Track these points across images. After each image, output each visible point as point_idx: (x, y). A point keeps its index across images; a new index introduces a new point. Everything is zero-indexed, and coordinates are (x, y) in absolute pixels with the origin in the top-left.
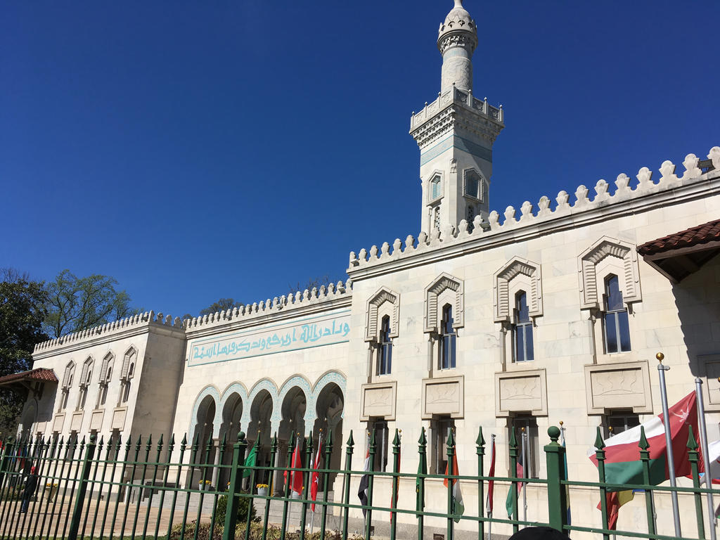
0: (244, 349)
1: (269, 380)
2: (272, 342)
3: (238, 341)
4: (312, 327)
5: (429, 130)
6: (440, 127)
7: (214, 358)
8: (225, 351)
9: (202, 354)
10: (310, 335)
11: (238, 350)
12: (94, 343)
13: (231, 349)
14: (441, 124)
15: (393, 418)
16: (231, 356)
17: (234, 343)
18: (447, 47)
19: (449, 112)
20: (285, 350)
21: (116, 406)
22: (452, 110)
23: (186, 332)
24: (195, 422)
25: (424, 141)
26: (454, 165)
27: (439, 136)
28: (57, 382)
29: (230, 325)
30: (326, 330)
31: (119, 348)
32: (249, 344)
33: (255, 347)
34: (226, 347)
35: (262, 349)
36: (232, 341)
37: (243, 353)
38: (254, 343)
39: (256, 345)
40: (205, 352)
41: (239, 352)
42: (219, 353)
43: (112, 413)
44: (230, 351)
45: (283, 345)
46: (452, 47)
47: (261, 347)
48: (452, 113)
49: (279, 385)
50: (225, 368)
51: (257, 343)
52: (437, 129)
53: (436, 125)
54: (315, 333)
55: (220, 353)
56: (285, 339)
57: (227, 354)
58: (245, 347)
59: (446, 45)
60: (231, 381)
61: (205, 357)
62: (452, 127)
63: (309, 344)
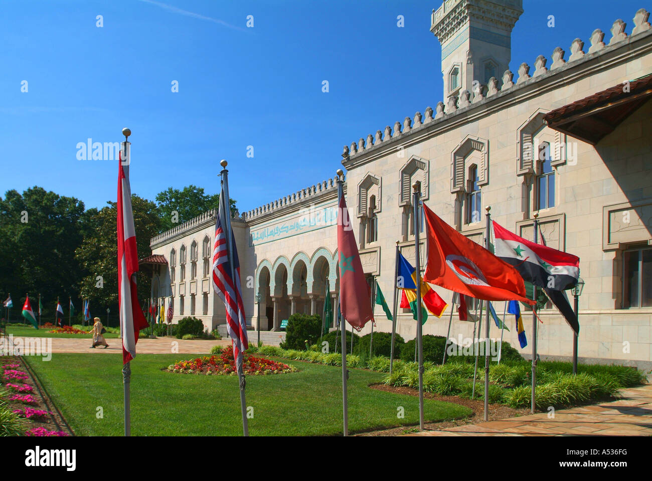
0: (284, 231)
1: (303, 253)
3: (280, 226)
7: (265, 240)
8: (272, 233)
9: (257, 237)
11: (281, 232)
12: (184, 234)
13: (276, 232)
15: (378, 273)
16: (276, 237)
17: (277, 227)
20: (312, 230)
21: (203, 277)
23: (245, 222)
24: (258, 285)
28: (167, 263)
29: (273, 214)
31: (199, 237)
32: (288, 227)
33: (292, 229)
34: (272, 231)
37: (284, 234)
41: (281, 234)
42: (268, 235)
43: (201, 282)
44: (275, 234)
47: (296, 229)
49: (310, 256)
50: (274, 246)
51: (292, 226)
57: (274, 236)
58: (284, 229)
60: (278, 256)
61: (259, 239)
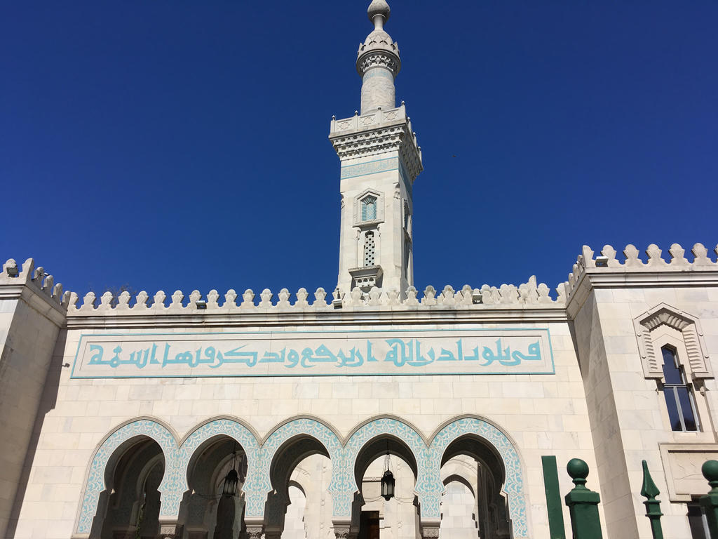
0: (240, 361)
1: (315, 420)
2: (314, 356)
3: (224, 347)
4: (410, 344)
5: (361, 142)
6: (377, 143)
7: (154, 369)
8: (184, 358)
9: (116, 359)
10: (407, 355)
11: (225, 361)
13: (203, 357)
14: (381, 141)
16: (202, 369)
17: (212, 349)
18: (374, 64)
19: (396, 131)
20: (348, 373)
22: (401, 130)
23: (69, 314)
24: (101, 486)
25: (350, 153)
26: (398, 190)
27: (373, 152)
29: (203, 316)
30: (444, 352)
32: (254, 354)
33: (271, 360)
34: (188, 353)
35: (290, 367)
36: (208, 344)
37: (243, 368)
38: (266, 354)
39: (271, 357)
40: (124, 356)
41: (224, 365)
42: (167, 361)
44: (200, 361)
45: (343, 364)
46: (381, 67)
47: (288, 362)
48: (401, 134)
49: (344, 431)
50: (189, 390)
51: (275, 355)
52: (373, 144)
53: (373, 140)
54: (418, 353)
55: (171, 362)
56: (349, 355)
57: (193, 365)
58: (243, 357)
59: (373, 61)
60: (211, 414)
61: (125, 366)
62: (398, 147)
63: (407, 369)
